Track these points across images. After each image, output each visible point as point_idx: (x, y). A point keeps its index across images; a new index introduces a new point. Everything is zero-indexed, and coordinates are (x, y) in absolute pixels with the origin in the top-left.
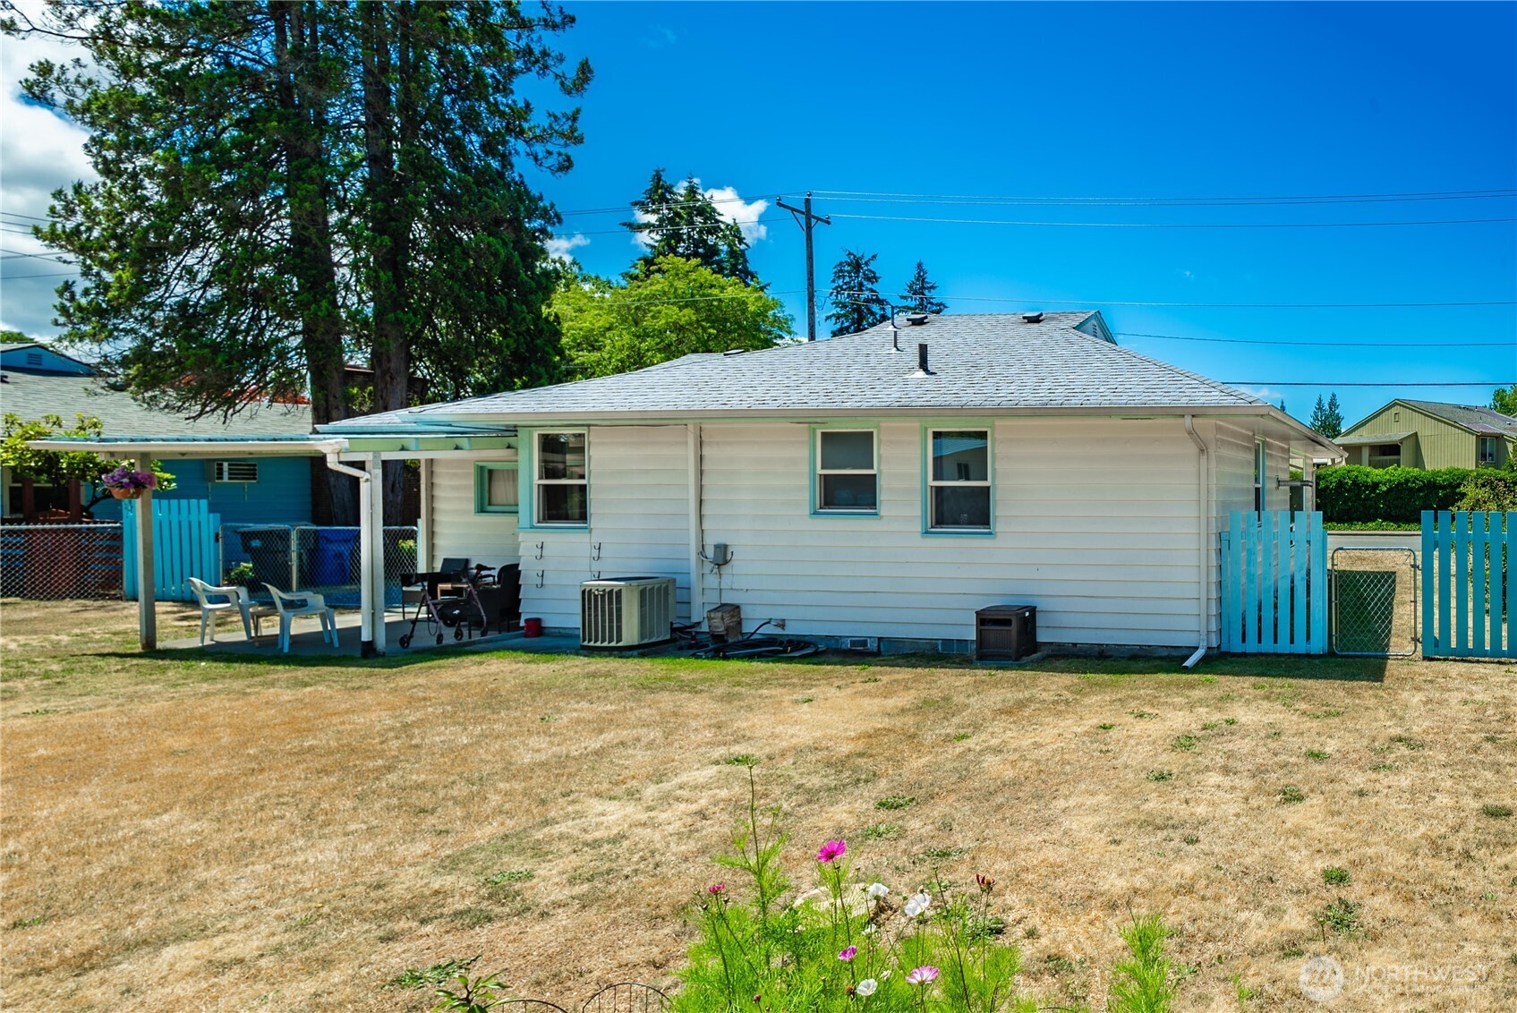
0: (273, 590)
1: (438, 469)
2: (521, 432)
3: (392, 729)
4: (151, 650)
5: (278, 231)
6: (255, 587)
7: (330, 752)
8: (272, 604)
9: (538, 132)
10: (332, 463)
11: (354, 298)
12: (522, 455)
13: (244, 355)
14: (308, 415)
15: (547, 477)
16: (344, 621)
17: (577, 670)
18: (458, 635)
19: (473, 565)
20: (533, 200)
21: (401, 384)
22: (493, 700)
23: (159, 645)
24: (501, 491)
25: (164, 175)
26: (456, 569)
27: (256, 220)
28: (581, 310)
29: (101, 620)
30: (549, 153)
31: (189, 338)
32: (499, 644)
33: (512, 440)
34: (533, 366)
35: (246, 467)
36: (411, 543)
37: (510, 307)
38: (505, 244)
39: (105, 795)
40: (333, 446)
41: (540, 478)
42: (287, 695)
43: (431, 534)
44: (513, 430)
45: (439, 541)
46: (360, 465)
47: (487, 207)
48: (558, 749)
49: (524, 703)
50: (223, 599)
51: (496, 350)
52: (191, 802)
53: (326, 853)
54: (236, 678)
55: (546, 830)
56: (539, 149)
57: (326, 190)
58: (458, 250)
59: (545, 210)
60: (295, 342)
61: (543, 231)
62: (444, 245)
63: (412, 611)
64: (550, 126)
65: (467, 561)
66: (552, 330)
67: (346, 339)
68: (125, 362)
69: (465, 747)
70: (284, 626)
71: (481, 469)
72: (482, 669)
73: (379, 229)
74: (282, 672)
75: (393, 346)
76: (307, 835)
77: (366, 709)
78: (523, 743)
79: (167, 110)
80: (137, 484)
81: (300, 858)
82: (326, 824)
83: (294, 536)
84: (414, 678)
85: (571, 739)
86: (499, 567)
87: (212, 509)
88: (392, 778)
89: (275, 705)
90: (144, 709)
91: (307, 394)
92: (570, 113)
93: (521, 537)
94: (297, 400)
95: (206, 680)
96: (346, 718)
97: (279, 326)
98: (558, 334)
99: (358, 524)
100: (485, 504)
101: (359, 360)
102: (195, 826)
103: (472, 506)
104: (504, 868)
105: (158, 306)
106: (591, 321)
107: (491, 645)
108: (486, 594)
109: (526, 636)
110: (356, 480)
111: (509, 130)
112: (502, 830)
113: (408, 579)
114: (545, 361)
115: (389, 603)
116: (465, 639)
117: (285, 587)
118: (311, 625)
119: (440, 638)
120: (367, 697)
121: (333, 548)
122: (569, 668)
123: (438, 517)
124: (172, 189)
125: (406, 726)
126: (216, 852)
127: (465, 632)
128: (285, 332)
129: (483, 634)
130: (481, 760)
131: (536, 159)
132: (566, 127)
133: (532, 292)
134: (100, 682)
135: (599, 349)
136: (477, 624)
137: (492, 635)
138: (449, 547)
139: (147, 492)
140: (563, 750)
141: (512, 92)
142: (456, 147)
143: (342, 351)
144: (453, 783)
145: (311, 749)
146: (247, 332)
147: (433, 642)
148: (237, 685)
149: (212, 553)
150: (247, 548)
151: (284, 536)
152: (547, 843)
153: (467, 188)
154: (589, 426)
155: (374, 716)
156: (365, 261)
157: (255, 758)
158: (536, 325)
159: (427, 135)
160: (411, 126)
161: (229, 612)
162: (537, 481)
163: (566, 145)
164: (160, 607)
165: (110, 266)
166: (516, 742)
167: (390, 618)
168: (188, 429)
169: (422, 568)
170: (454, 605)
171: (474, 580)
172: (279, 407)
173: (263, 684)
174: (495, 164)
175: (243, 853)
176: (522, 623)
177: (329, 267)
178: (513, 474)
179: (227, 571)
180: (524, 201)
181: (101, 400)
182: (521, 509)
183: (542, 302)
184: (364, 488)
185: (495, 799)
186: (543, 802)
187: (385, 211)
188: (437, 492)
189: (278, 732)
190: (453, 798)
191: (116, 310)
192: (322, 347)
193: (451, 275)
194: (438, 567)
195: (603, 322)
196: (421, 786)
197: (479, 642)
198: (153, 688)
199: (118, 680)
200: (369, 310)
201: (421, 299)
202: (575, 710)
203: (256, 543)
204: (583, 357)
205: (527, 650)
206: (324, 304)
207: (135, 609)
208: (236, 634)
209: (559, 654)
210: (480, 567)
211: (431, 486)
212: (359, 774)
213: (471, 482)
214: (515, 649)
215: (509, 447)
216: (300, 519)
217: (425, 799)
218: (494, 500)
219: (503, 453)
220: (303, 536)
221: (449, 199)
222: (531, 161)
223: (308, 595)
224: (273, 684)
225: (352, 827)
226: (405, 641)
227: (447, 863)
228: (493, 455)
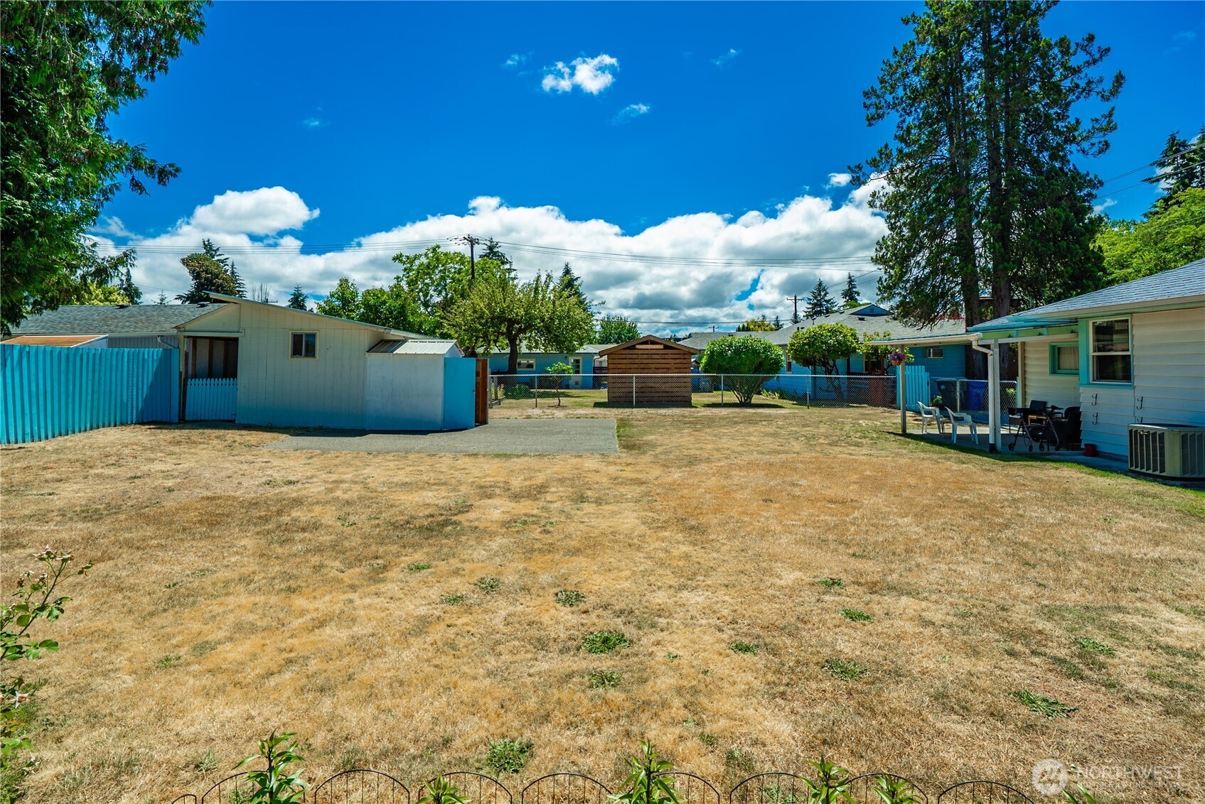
0: (949, 410)
1: (1028, 348)
2: (1081, 323)
3: (1007, 500)
4: (905, 434)
5: (951, 235)
6: (942, 409)
7: (975, 506)
8: (949, 417)
9: (1084, 134)
10: (975, 347)
11: (984, 261)
12: (1081, 337)
13: (939, 297)
14: (964, 325)
15: (1099, 350)
16: (982, 430)
17: (1128, 487)
18: (1041, 447)
19: (1049, 405)
20: (1083, 177)
21: (1007, 302)
22: (1067, 496)
23: (908, 431)
24: (1066, 361)
25: (910, 224)
26: (1039, 407)
27: (942, 233)
28: (1114, 244)
29: (889, 417)
30: (1093, 144)
31: (918, 293)
32: (1068, 458)
33: (1074, 328)
34: (1085, 281)
35: (939, 350)
36: (1012, 390)
37: (1068, 247)
38: (1064, 210)
39: (886, 500)
40: (974, 338)
41: (1094, 351)
42: (955, 467)
43: (1024, 386)
44: (1075, 321)
45: (1028, 390)
46: (988, 347)
47: (1053, 190)
48: (1121, 548)
49: (1090, 504)
50: (929, 413)
51: (1060, 275)
52: (916, 515)
53: (973, 570)
54: (935, 452)
55: (1120, 615)
56: (1086, 145)
57: (971, 208)
58: (1037, 221)
59: (1091, 181)
60: (957, 288)
61: (1090, 195)
62: (1030, 221)
63: (1015, 430)
64: (1093, 128)
65: (1045, 403)
66: (1098, 257)
67: (980, 284)
68: (897, 307)
69: (1051, 525)
70: (954, 429)
71: (1053, 347)
72: (1058, 473)
73: (995, 222)
74: (953, 453)
75: (1003, 283)
76: (965, 554)
77: (992, 484)
78: (1092, 533)
79: (911, 194)
80: (900, 358)
81: (961, 569)
82: (974, 552)
83: (958, 384)
84: (1018, 470)
85: (1131, 543)
86: (1065, 408)
87: (926, 371)
88: (1009, 533)
89: (951, 471)
90: (902, 461)
91: (963, 315)
92: (1107, 113)
93: (1081, 389)
94: (958, 317)
95: (923, 451)
96: (982, 487)
97: (952, 282)
98: (1101, 259)
99: (986, 378)
100: (1056, 368)
101: (986, 293)
102: (916, 529)
103: (1047, 370)
104: (1089, 635)
105: (908, 281)
106: (1121, 249)
107: (1062, 458)
108: (1058, 424)
109: (1085, 455)
110: (986, 355)
111: (1066, 141)
112: (1083, 602)
113: (1012, 411)
114: (1092, 277)
115: (1003, 423)
116: (1046, 450)
117: (954, 410)
118: (964, 430)
119: (1031, 448)
120: (992, 476)
121: (975, 391)
122: (1121, 484)
123: (1028, 376)
124: (912, 229)
125: (1014, 500)
126: (924, 548)
127: (1046, 446)
128: (953, 285)
129: (1057, 449)
130: (1064, 539)
131: (1084, 152)
132: (1105, 123)
133: (1083, 235)
134: (887, 445)
135: (1128, 267)
136: (1053, 442)
137: (1062, 451)
138: (1035, 393)
139: (903, 363)
140: (1126, 550)
141: (1068, 117)
142: (1035, 164)
143: (978, 290)
144: (1046, 549)
145: (966, 501)
146: (939, 287)
147: (1027, 450)
148: (935, 456)
149: (926, 390)
150: (939, 388)
151: (954, 384)
152: (1122, 628)
153: (1041, 185)
154: (1132, 313)
155: (997, 489)
156: (989, 240)
157: (941, 498)
158: (1084, 255)
159: (1019, 163)
160: (1011, 160)
161: (932, 419)
162: (1091, 353)
163: (1105, 135)
164: (909, 414)
165: (892, 268)
166: (1087, 532)
167: (1003, 431)
168: (917, 334)
169: (1019, 405)
170: (1040, 429)
171: (1051, 415)
172: (952, 321)
173: (945, 458)
174: (1057, 165)
175: (936, 553)
176: (1083, 446)
177: (973, 249)
178: (1075, 350)
179: (932, 399)
180: (1078, 180)
181: (890, 324)
182: (1080, 371)
183: (1089, 240)
184: (990, 358)
185: (1076, 574)
186: (1114, 590)
187: (999, 210)
188: (1027, 362)
189: (951, 486)
190: (1046, 561)
191: (895, 285)
192: (970, 289)
193: (1033, 237)
194: (1028, 405)
195: (1130, 248)
196: (1026, 545)
197: (1055, 454)
198: (905, 451)
199: (893, 445)
200: (990, 266)
201: (1017, 254)
202: (1131, 519)
203: (943, 387)
204: (1118, 273)
205: (1088, 465)
206: (970, 266)
207: (899, 413)
208: (934, 431)
209: (1112, 471)
210: (1054, 407)
211: (1024, 358)
212: (990, 525)
213: (1047, 355)
214: (1079, 463)
215: (1072, 332)
216: (959, 376)
217: (1028, 555)
218: (1062, 366)
219: (1067, 336)
220: (962, 383)
221: (1032, 194)
222: (1081, 154)
223: (964, 415)
224: (949, 459)
225: (988, 559)
226: (1012, 446)
227: (1046, 610)
228: (1061, 338)
